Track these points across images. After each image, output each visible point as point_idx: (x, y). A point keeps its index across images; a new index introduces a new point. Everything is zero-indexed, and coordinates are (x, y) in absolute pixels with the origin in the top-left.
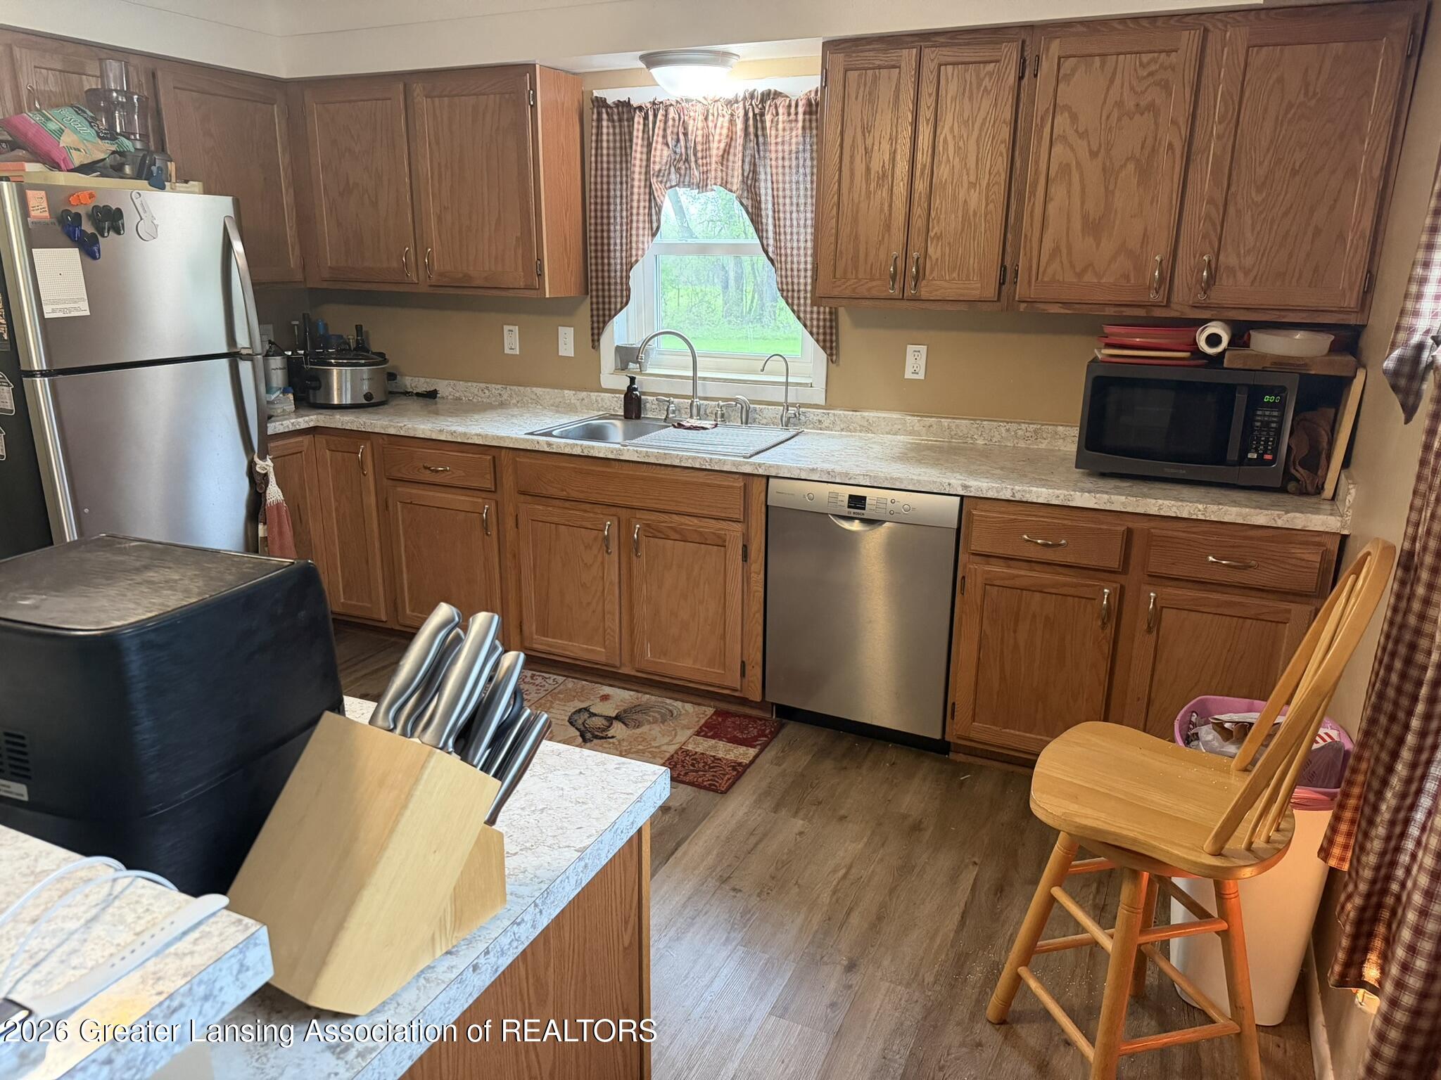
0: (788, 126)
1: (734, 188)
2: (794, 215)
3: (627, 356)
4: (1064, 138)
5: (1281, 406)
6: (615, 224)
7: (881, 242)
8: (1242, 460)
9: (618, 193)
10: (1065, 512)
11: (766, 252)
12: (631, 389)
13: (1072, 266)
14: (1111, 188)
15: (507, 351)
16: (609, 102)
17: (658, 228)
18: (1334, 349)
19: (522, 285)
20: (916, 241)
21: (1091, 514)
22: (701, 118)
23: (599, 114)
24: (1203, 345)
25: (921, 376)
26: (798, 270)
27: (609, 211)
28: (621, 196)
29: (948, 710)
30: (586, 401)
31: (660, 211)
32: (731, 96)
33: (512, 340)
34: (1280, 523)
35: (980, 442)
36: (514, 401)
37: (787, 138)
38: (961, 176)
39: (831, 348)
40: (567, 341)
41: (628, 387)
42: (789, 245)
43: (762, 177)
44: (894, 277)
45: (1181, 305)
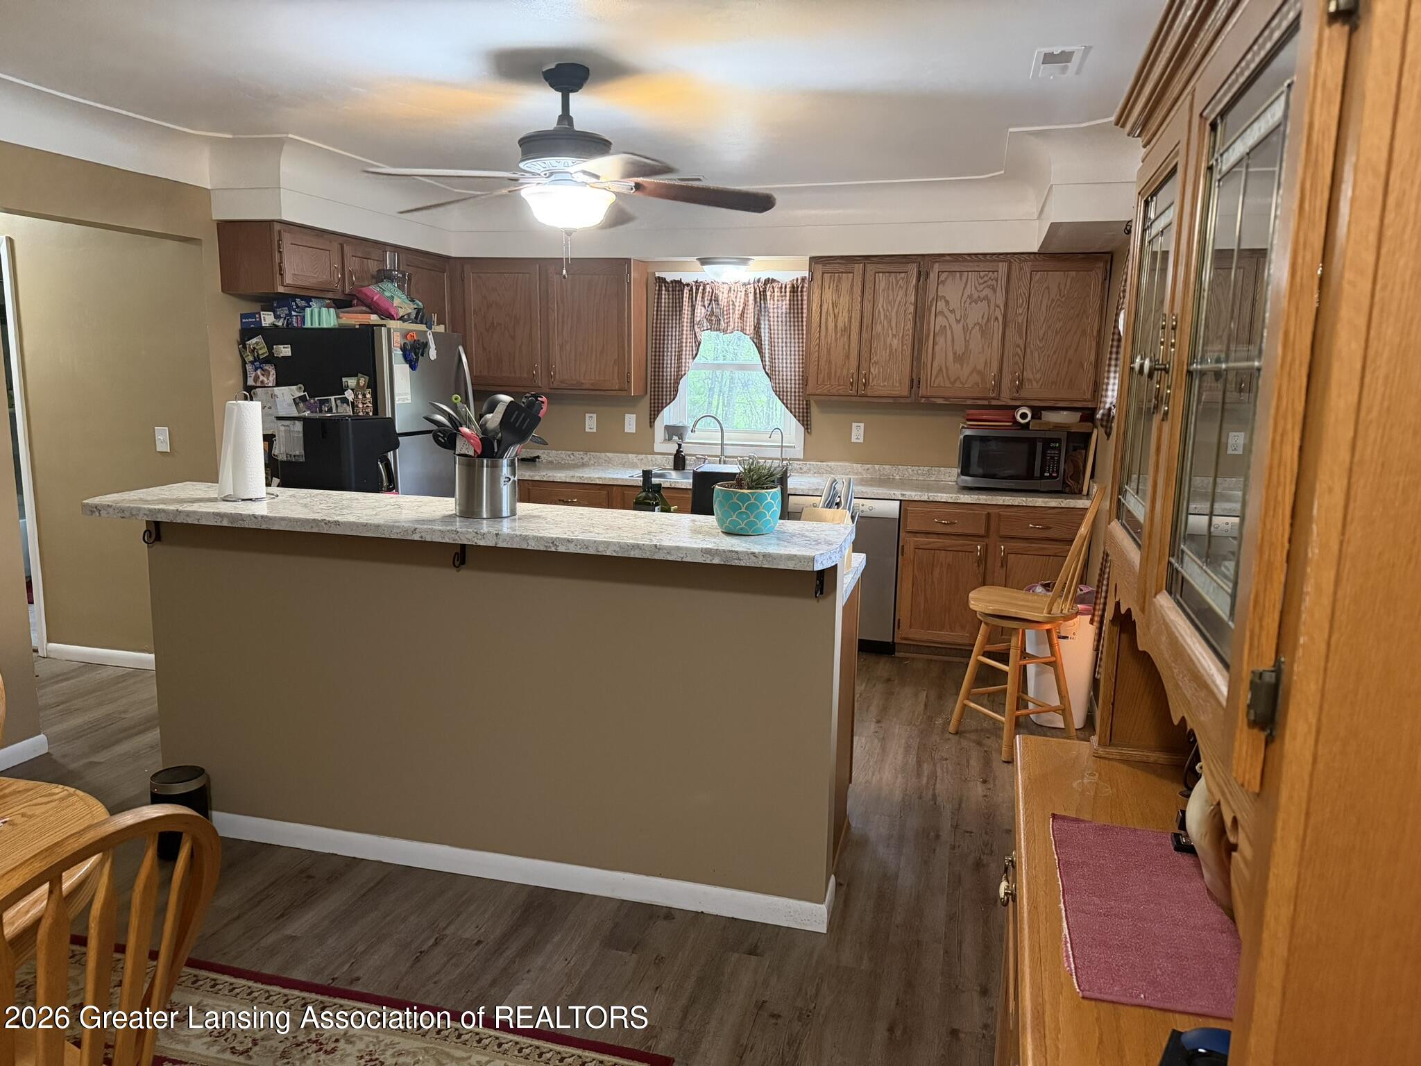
0: (780, 298)
1: (748, 332)
2: (784, 349)
3: (674, 432)
4: (942, 313)
5: (1059, 449)
6: (668, 352)
7: (844, 365)
8: (1042, 477)
9: (670, 334)
10: (956, 506)
11: (765, 369)
12: (679, 451)
13: (949, 378)
14: (967, 339)
15: (587, 430)
16: (668, 280)
17: (696, 355)
18: (1083, 419)
19: (617, 388)
20: (864, 364)
21: (969, 507)
22: (726, 292)
23: (660, 287)
24: (1018, 418)
25: (861, 440)
26: (787, 380)
27: (664, 344)
28: (672, 335)
29: (896, 624)
30: (645, 460)
31: (699, 344)
32: (746, 281)
33: (591, 423)
34: (1063, 505)
35: (897, 477)
36: (592, 462)
37: (780, 306)
38: (888, 330)
39: (807, 425)
40: (631, 423)
41: (677, 451)
42: (781, 365)
43: (762, 326)
44: (852, 384)
45: (1005, 399)
